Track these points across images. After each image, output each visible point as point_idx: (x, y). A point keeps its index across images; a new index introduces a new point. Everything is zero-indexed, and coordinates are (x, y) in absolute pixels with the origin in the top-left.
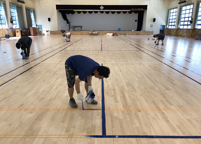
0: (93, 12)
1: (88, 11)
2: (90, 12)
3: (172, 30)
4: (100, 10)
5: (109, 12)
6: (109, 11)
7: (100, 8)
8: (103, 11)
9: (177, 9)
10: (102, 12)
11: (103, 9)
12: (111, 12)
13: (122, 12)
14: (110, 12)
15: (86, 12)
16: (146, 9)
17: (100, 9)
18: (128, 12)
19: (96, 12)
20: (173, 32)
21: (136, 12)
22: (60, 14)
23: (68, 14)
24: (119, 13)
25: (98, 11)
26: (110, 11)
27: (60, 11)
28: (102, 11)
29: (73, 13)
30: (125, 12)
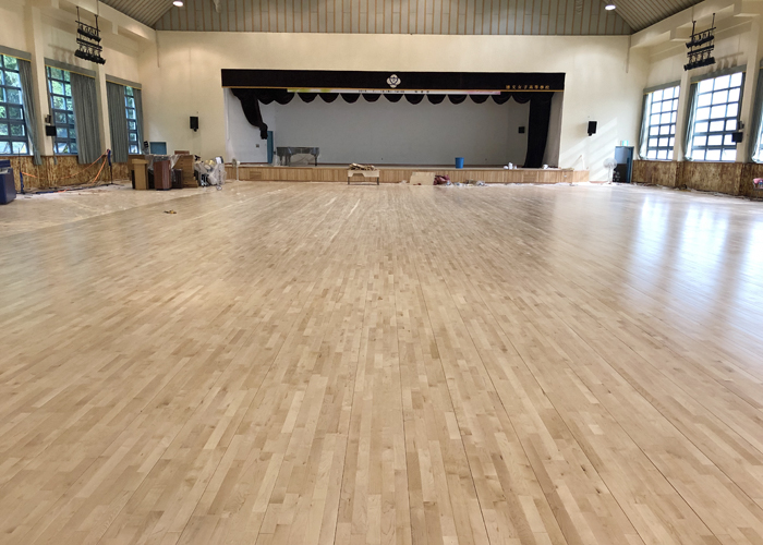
0: (361, 96)
1: (342, 94)
2: (351, 98)
3: (659, 166)
4: (386, 91)
5: (422, 96)
6: (419, 92)
7: (388, 81)
8: (400, 92)
9: (678, 88)
10: (394, 98)
11: (398, 87)
12: (429, 96)
13: (468, 97)
14: (426, 98)
15: (335, 96)
16: (562, 87)
17: (388, 87)
18: (490, 98)
19: (372, 98)
20: (665, 173)
21: (520, 98)
22: (237, 105)
23: (266, 102)
24: (456, 99)
25: (379, 95)
26: (425, 92)
27: (235, 93)
28: (393, 92)
29: (284, 98)
30: (479, 99)
